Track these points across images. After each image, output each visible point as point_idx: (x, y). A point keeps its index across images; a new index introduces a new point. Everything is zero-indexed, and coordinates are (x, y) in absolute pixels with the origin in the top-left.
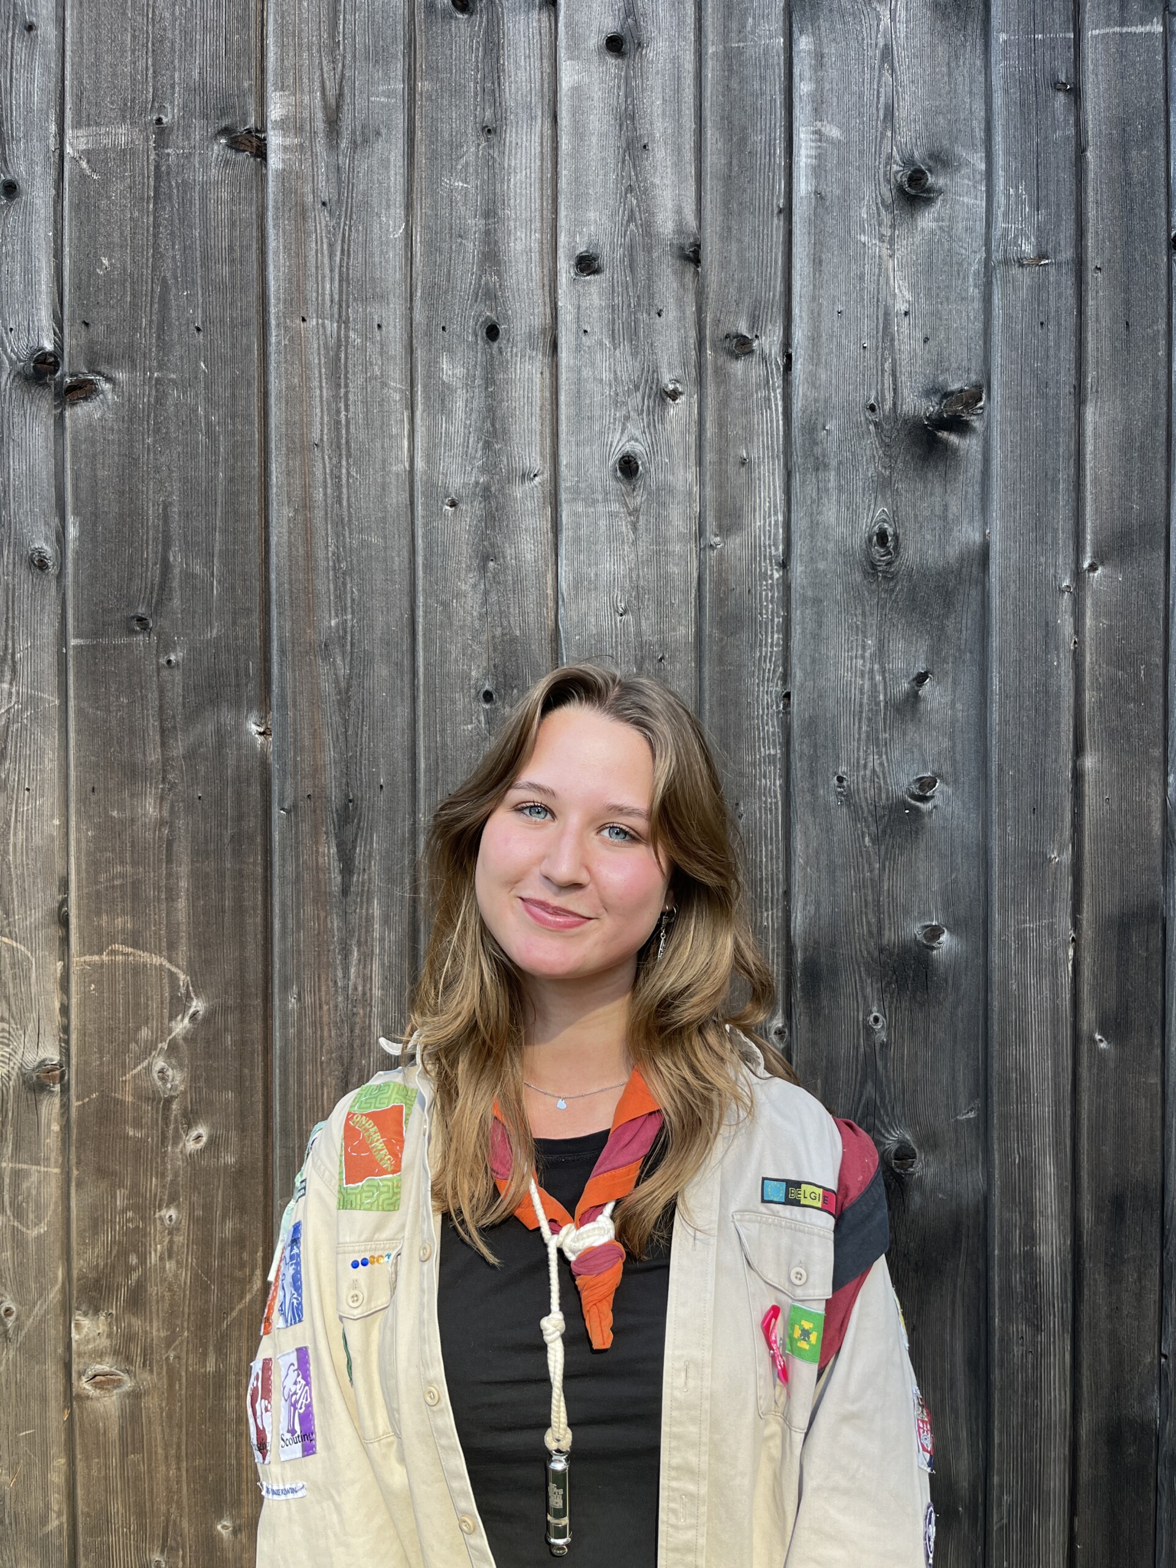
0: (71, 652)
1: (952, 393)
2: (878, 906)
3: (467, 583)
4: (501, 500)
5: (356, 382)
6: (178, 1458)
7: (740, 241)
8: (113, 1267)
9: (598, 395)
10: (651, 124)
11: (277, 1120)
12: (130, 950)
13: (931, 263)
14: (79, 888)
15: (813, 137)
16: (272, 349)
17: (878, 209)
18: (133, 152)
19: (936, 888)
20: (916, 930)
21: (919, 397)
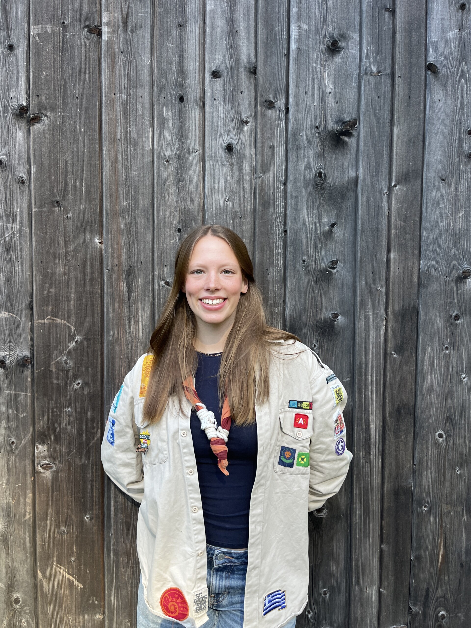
0: (33, 213)
1: (346, 122)
2: (316, 306)
3: (172, 190)
4: (184, 160)
5: (133, 117)
6: (72, 493)
7: (270, 66)
8: (49, 428)
9: (219, 122)
10: (239, 23)
11: (106, 378)
12: (55, 318)
13: (339, 74)
14: (36, 296)
15: (297, 28)
16: (103, 105)
17: (320, 54)
18: (54, 34)
19: (337, 300)
20: (329, 315)
21: (334, 123)
